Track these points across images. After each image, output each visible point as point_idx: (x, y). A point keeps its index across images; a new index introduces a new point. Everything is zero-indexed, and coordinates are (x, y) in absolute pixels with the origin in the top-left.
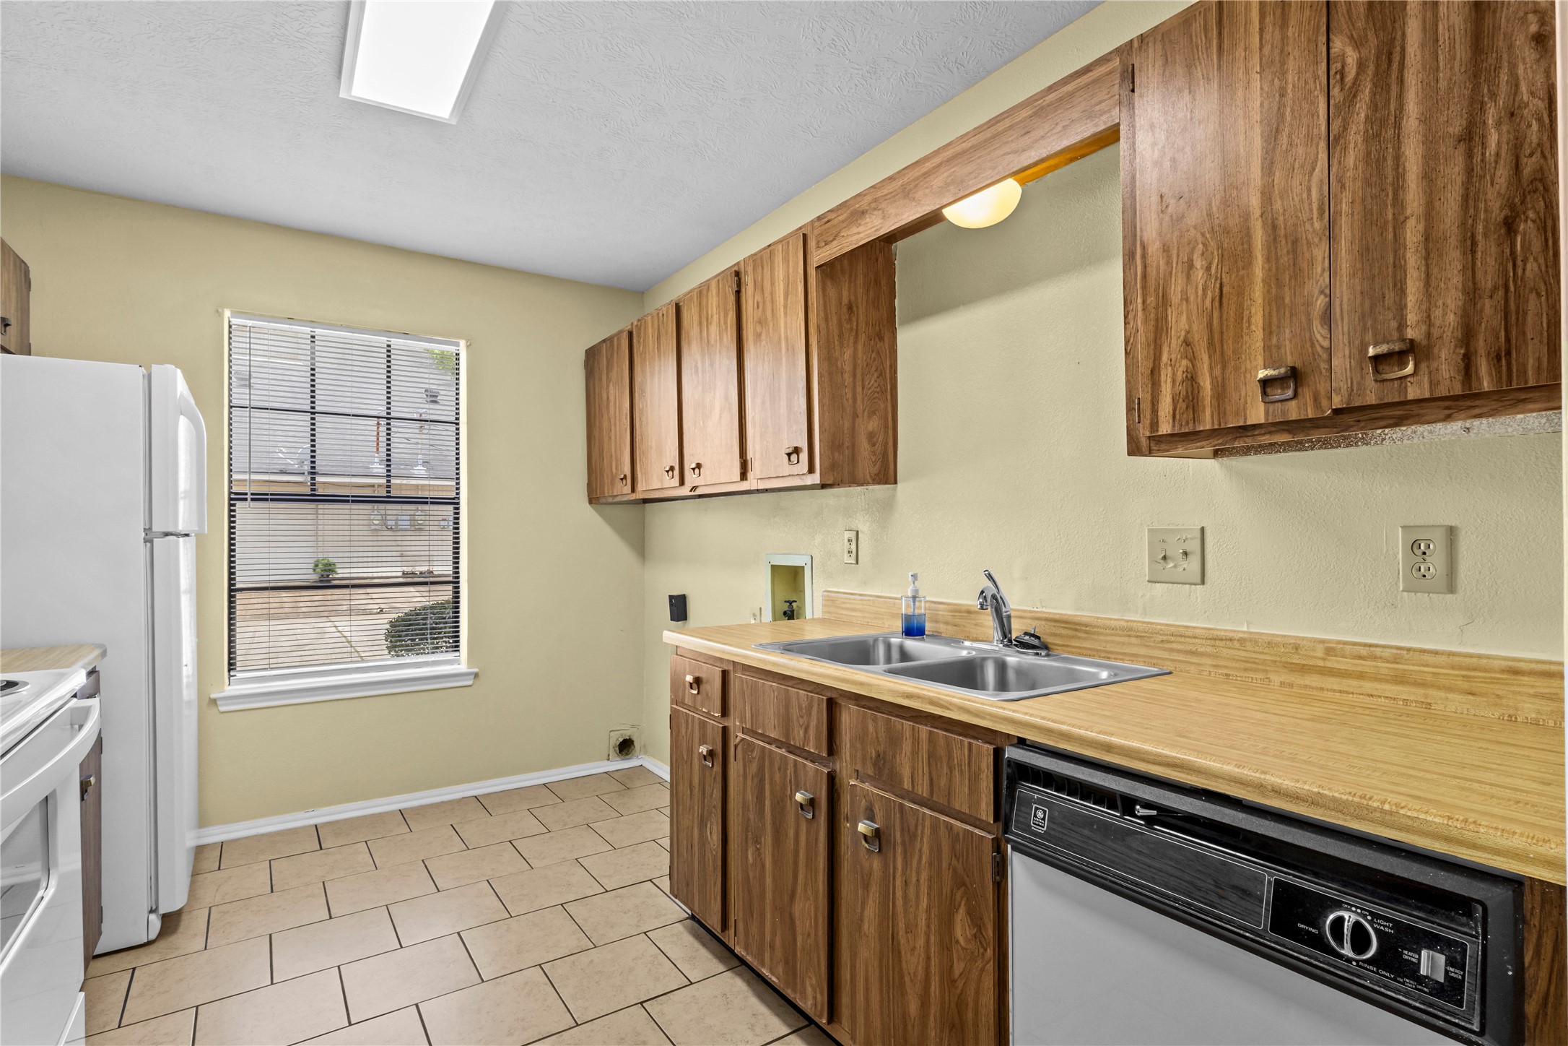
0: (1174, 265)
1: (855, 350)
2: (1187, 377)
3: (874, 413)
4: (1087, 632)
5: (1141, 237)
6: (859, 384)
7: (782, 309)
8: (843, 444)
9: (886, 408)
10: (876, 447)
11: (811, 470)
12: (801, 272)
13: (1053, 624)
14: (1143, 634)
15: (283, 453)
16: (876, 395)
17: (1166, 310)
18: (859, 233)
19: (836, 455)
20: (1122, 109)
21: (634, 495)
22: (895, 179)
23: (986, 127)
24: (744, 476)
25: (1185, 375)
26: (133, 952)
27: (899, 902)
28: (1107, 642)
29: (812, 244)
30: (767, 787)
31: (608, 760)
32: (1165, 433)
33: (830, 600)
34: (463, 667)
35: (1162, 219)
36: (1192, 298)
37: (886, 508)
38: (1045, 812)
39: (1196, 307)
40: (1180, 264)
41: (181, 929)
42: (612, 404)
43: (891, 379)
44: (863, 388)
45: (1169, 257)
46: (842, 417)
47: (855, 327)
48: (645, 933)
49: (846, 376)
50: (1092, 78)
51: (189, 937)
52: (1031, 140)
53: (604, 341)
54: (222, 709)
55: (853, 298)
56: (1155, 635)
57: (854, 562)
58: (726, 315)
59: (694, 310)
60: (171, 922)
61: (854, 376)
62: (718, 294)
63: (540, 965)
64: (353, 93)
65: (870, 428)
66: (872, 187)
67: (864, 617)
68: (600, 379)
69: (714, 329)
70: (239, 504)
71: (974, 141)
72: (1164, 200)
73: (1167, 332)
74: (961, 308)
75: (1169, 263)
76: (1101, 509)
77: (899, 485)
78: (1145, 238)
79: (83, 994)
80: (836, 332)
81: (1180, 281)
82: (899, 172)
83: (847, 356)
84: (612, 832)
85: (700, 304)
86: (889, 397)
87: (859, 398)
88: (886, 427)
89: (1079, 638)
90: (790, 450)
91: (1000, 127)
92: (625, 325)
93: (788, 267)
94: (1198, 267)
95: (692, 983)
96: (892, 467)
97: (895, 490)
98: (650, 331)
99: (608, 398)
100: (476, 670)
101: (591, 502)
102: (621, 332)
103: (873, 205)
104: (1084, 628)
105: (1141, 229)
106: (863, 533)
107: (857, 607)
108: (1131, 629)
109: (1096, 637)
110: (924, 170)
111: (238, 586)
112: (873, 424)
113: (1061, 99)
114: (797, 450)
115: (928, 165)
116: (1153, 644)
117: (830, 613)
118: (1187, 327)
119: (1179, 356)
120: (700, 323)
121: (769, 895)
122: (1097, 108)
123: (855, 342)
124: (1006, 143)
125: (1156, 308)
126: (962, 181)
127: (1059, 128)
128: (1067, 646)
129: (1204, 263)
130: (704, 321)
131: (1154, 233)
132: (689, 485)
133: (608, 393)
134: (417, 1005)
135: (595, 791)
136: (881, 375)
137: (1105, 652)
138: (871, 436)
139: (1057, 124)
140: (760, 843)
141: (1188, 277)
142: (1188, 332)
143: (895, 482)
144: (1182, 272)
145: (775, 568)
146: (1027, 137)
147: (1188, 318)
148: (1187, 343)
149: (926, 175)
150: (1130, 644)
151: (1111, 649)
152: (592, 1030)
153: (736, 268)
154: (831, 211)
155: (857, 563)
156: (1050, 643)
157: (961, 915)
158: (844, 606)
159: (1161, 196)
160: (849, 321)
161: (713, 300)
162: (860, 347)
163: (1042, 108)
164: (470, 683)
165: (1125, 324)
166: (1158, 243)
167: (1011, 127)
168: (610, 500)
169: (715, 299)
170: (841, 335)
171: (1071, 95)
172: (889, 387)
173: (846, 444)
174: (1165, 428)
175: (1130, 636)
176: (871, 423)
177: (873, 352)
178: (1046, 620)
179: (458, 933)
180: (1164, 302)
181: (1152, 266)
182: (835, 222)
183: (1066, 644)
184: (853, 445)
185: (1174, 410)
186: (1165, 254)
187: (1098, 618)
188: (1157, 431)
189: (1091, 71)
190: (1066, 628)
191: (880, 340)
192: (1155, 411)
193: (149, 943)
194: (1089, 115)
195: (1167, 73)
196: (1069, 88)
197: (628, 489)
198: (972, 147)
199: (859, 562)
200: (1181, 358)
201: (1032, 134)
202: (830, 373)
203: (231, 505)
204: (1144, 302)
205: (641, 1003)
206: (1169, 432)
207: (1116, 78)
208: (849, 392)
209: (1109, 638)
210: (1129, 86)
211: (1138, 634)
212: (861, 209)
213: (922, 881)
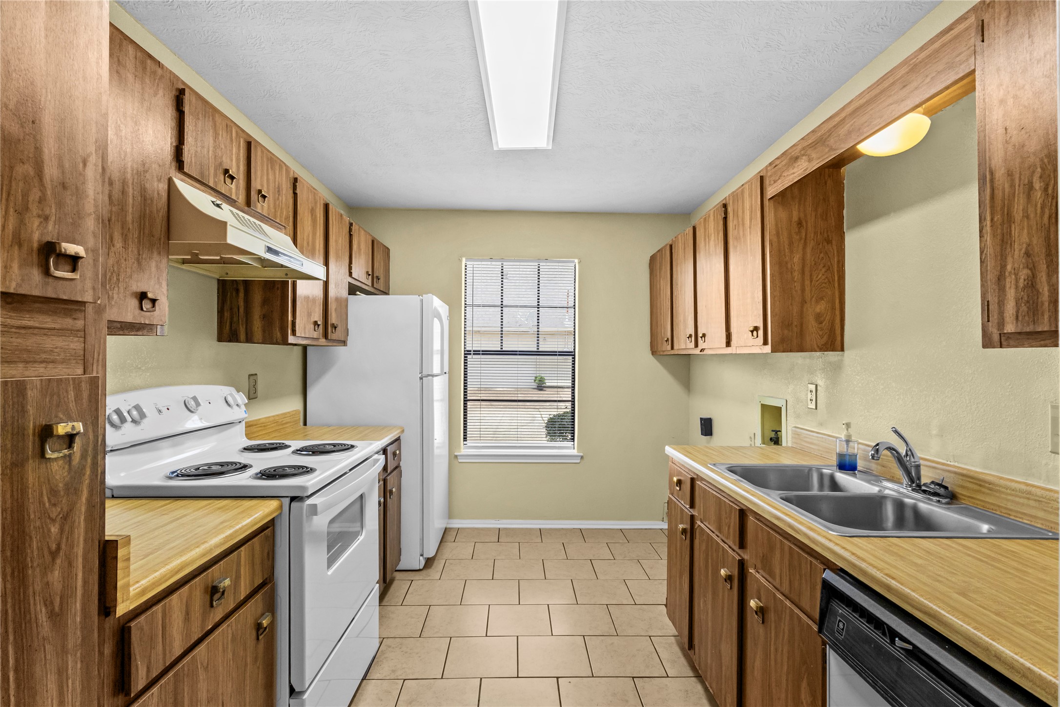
0: (1017, 188)
1: (804, 254)
2: (1028, 284)
3: (822, 299)
4: (990, 489)
5: (990, 165)
6: (807, 277)
7: (748, 230)
8: (792, 323)
9: (834, 294)
10: (824, 324)
11: (765, 343)
12: (759, 203)
13: (961, 477)
14: (1041, 499)
15: (519, 315)
16: (824, 285)
17: (1010, 227)
18: (794, 173)
19: (786, 332)
20: (977, 57)
21: (673, 351)
22: (816, 132)
23: (876, 85)
24: (728, 344)
25: (1026, 283)
26: (414, 572)
27: (773, 663)
28: (1008, 500)
29: (767, 182)
30: (710, 561)
31: (663, 521)
32: (1010, 331)
33: (796, 435)
34: (575, 452)
35: (1007, 149)
36: (1032, 216)
37: (837, 368)
38: (844, 624)
39: (1035, 223)
40: (1022, 186)
41: (433, 567)
42: (662, 291)
43: (838, 271)
44: (811, 282)
45: (1013, 180)
46: (791, 304)
47: (804, 237)
48: (650, 637)
49: (796, 274)
50: (953, 36)
51: (435, 572)
52: (907, 91)
53: (659, 251)
54: (460, 461)
55: (802, 215)
56: (1052, 502)
57: (814, 408)
58: (718, 234)
59: (702, 230)
60: (429, 562)
61: (803, 273)
62: (714, 219)
63: (584, 636)
64: (500, 147)
65: (818, 310)
66: (802, 139)
67: (819, 450)
68: (656, 276)
69: (712, 243)
70: (469, 356)
71: (867, 97)
72: (1008, 131)
73: (1011, 244)
74: (892, 214)
75: (1012, 186)
76: (1008, 384)
77: (846, 353)
78: (993, 166)
79: (378, 585)
80: (786, 242)
81: (1022, 201)
82: (819, 126)
83: (796, 260)
84: (652, 568)
85: (705, 226)
86: (836, 285)
87: (808, 289)
88: (833, 308)
89: (984, 493)
90: (752, 329)
91: (886, 84)
92: (668, 241)
93: (752, 200)
94: (1037, 188)
95: (668, 677)
96: (839, 338)
97: (843, 356)
98: (680, 244)
99: (660, 288)
100: (582, 454)
101: (653, 354)
102: (666, 245)
103: (802, 152)
104: (987, 485)
105: (989, 157)
106: (820, 386)
107: (815, 442)
108: (1030, 493)
109: (998, 495)
110: (834, 124)
111: (468, 398)
112: (821, 307)
113: (929, 56)
114: (756, 329)
115: (837, 119)
116: (1051, 510)
117: (796, 443)
118: (1027, 240)
119: (1021, 267)
120: (705, 239)
121: (710, 633)
122: (958, 59)
123: (804, 248)
124: (890, 96)
125: (1002, 224)
126: (859, 129)
127: (928, 79)
128: (972, 498)
129: (1042, 184)
130: (707, 237)
131: (1000, 160)
132: (700, 347)
133: (660, 285)
134: (517, 637)
135: (650, 540)
136: (829, 269)
137: (1006, 509)
138: (819, 318)
139: (927, 76)
140: (706, 597)
141: (1029, 197)
142: (1029, 245)
143: (842, 350)
144: (1024, 193)
145: (763, 406)
146: (905, 89)
147: (1029, 233)
148: (1028, 254)
149: (836, 126)
150: (1028, 506)
151: (1012, 507)
152: (600, 683)
153: (724, 202)
154: (777, 158)
155: (816, 408)
156: (958, 493)
157: (804, 684)
158: (805, 439)
159: (1006, 129)
160: (799, 232)
161: (711, 225)
162: (809, 250)
163: (916, 65)
164: (578, 461)
165: (980, 237)
166: (1003, 168)
167: (893, 84)
168: (662, 353)
169: (713, 223)
170: (791, 244)
171: (937, 51)
172: (836, 278)
173: (795, 323)
174: (1010, 328)
175: (1029, 499)
176: (819, 307)
177: (821, 253)
178: (955, 473)
179: (548, 605)
180: (1009, 219)
181: (998, 189)
182: (780, 166)
183: (972, 496)
184: (802, 325)
185: (1017, 312)
186: (1009, 178)
187: (1001, 478)
188: (1003, 329)
189: (952, 29)
190: (972, 482)
191: (828, 243)
192: (1001, 313)
193: (420, 570)
194: (950, 66)
195: (1010, 23)
196: (937, 45)
197: (669, 347)
198: (867, 102)
199: (818, 408)
200: (1024, 268)
201: (908, 87)
202: (781, 273)
203: (465, 357)
204: (992, 220)
205: (633, 678)
206: (1013, 331)
207: (973, 33)
208: (798, 286)
209: (1009, 497)
210: (980, 38)
211: (1036, 498)
212: (795, 156)
213: (784, 652)
